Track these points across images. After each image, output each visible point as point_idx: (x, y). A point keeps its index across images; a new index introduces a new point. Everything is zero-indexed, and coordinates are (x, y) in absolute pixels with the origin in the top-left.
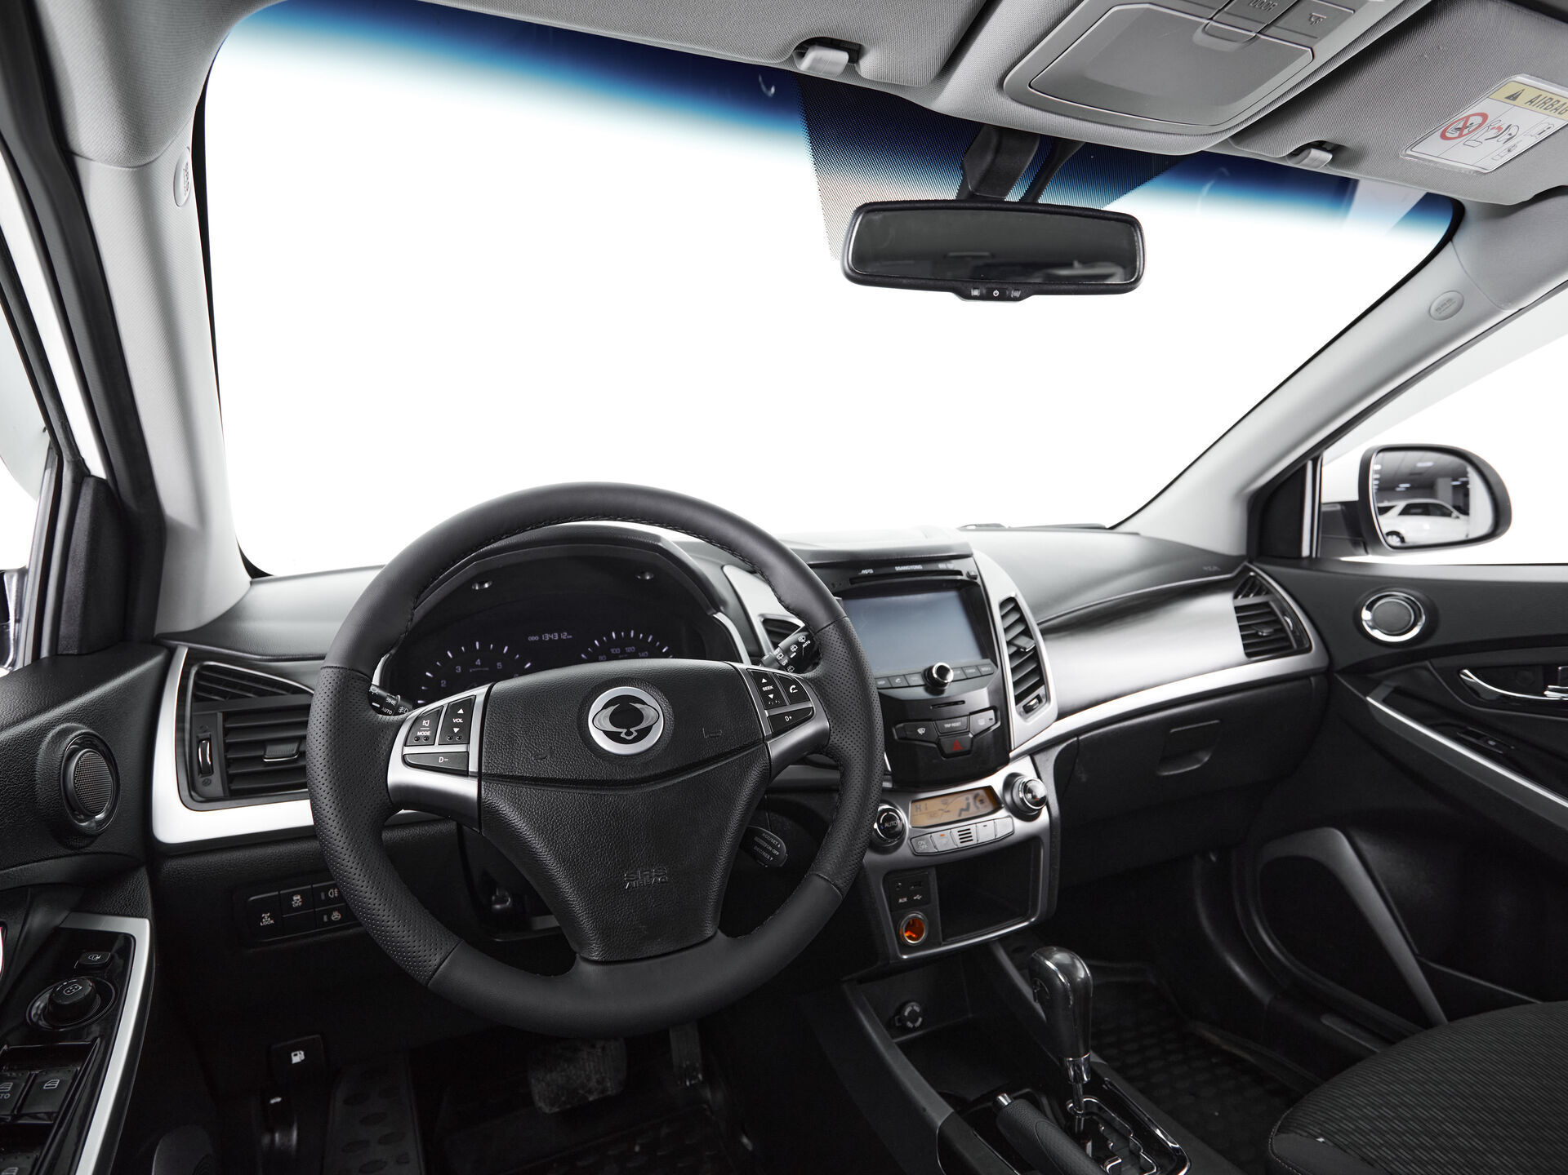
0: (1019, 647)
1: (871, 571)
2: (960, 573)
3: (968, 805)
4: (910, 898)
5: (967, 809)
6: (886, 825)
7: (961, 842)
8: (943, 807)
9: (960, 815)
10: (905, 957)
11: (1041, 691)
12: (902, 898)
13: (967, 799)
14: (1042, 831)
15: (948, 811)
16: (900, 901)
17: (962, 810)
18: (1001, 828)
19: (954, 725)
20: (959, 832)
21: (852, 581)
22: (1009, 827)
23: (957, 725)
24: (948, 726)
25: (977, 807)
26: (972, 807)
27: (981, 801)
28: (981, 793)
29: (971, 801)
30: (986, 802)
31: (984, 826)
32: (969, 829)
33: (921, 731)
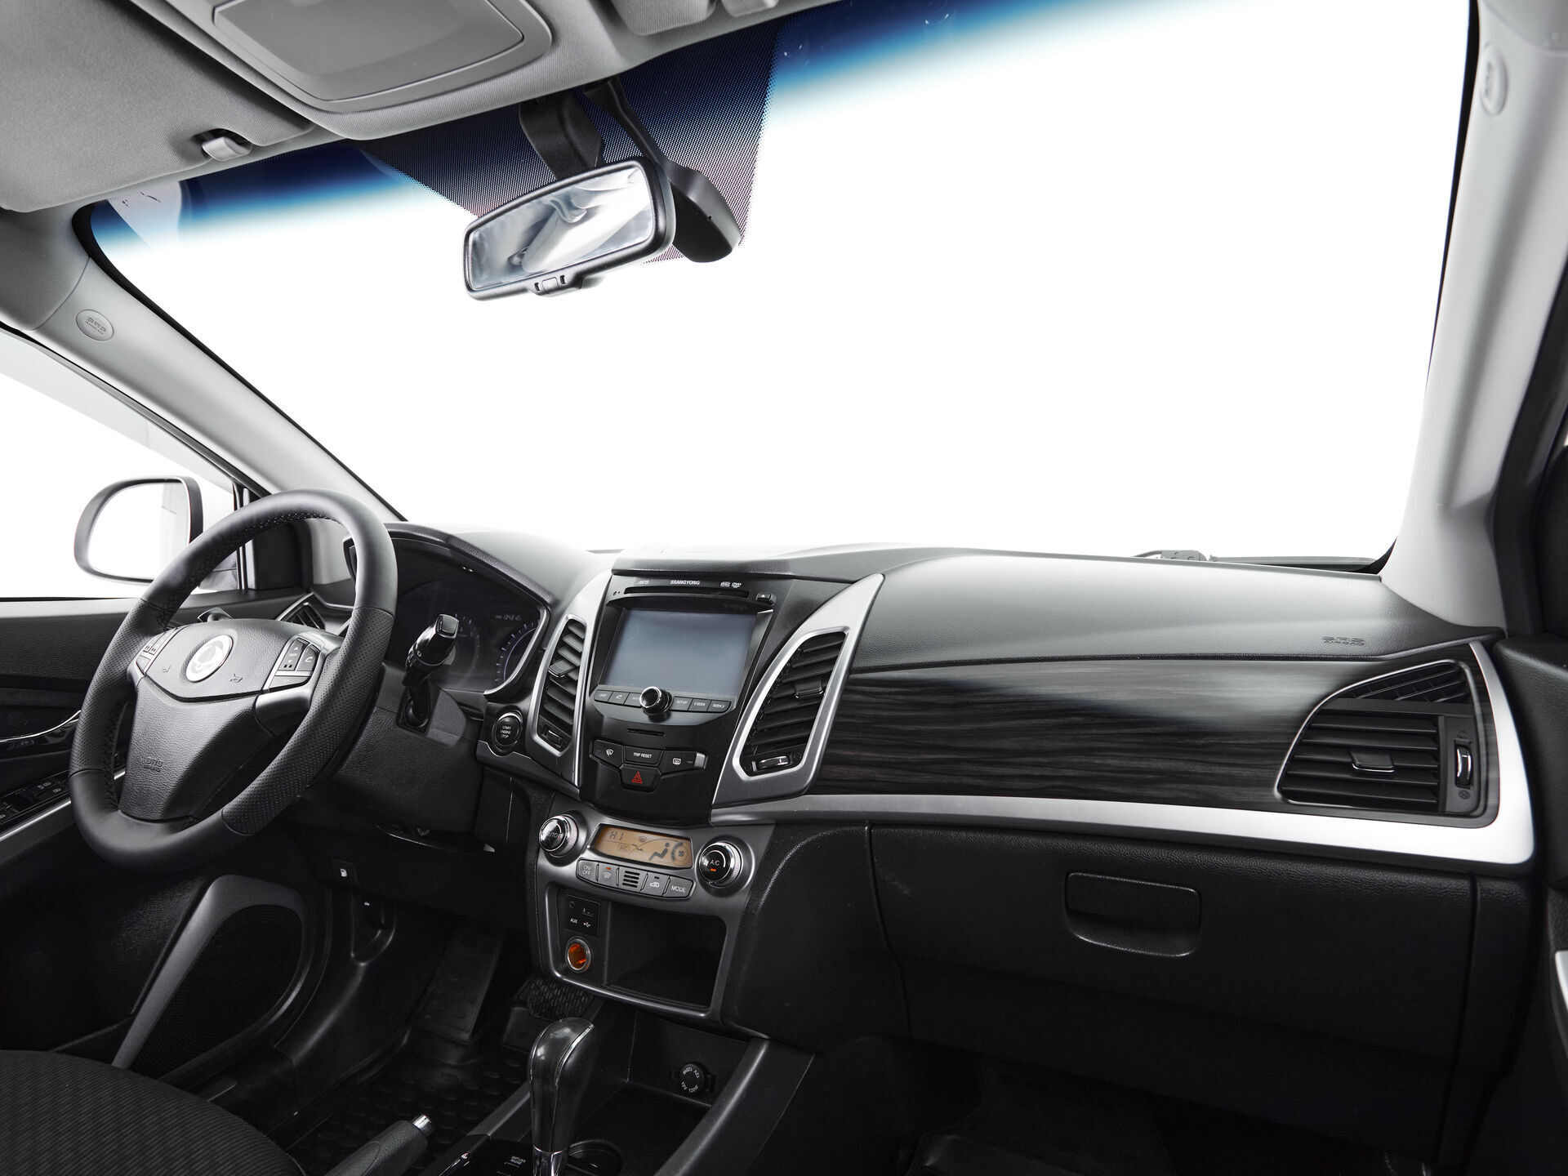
0: (797, 692)
1: (647, 582)
3: (665, 851)
4: (580, 922)
7: (624, 884)
8: (638, 843)
9: (650, 858)
12: (574, 918)
13: (667, 845)
14: (727, 912)
16: (572, 920)
17: (656, 854)
18: (674, 888)
19: (643, 755)
20: (626, 872)
21: (628, 590)
22: (683, 890)
23: (647, 756)
24: (638, 755)
25: (674, 858)
26: (668, 855)
27: (681, 853)
28: (685, 845)
29: (670, 849)
30: (685, 854)
31: (656, 877)
32: (638, 874)
33: (609, 752)
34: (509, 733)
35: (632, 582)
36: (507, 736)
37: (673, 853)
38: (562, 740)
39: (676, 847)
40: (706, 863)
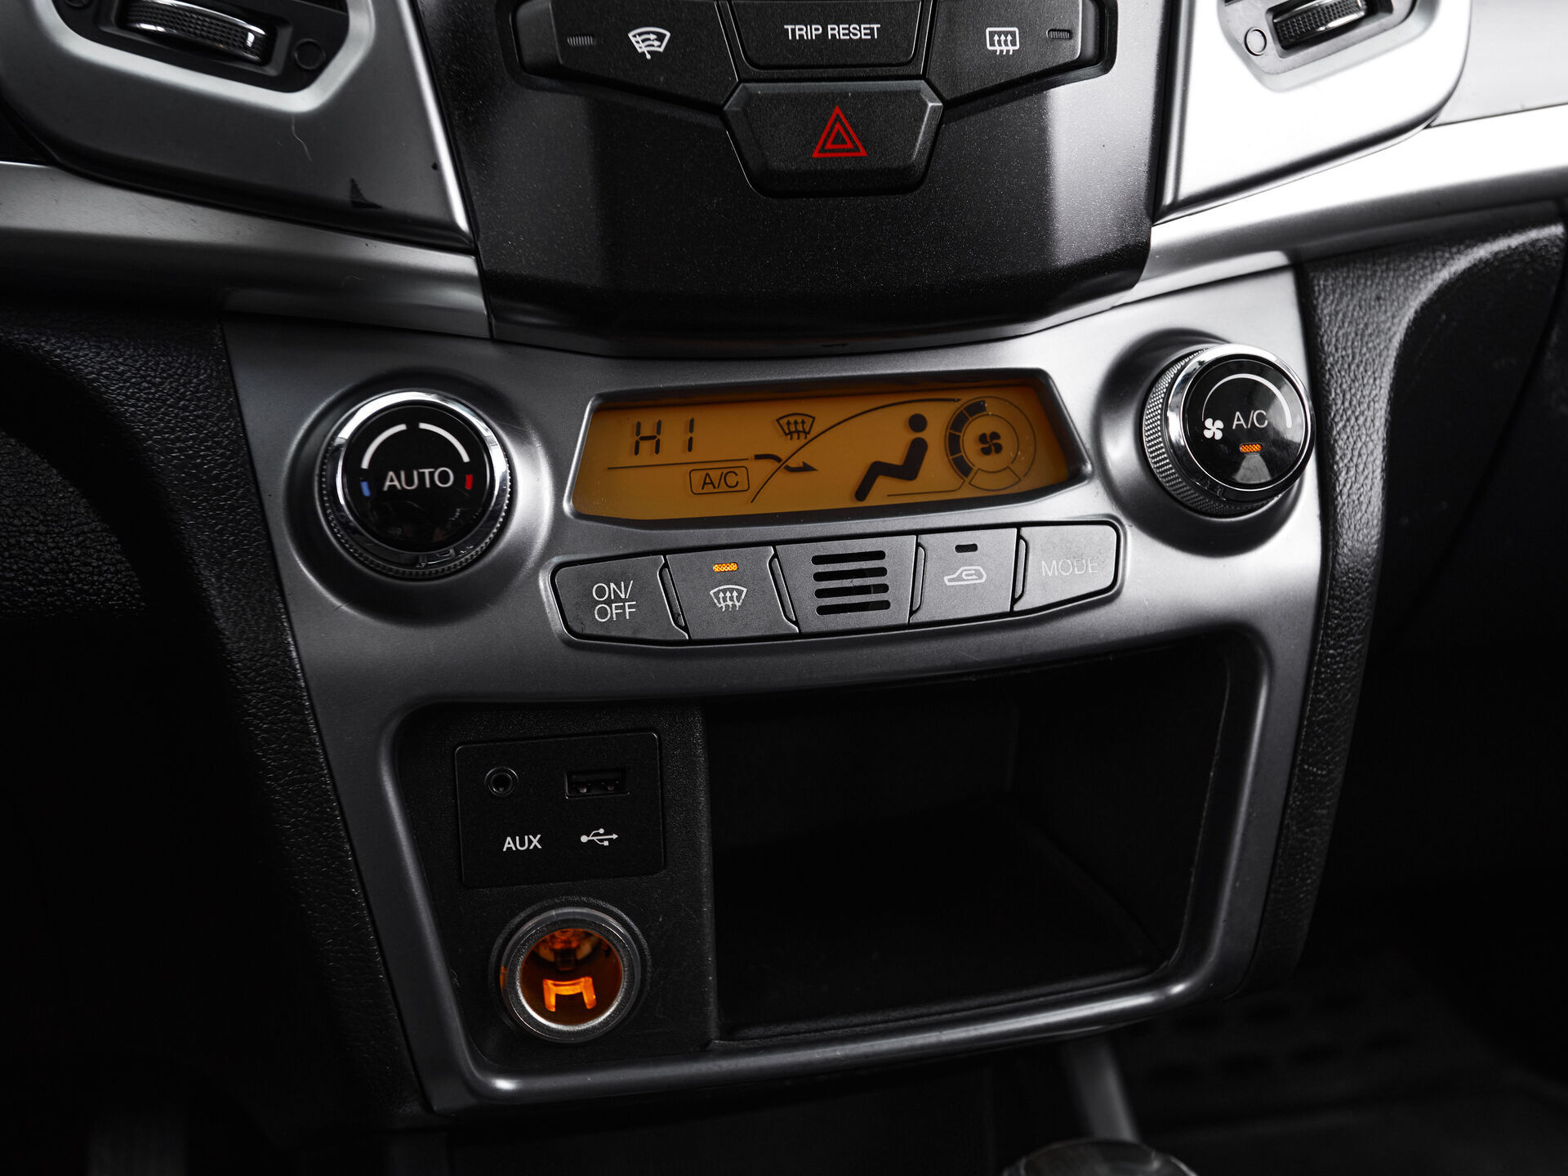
3: (918, 450)
4: (560, 839)
5: (909, 468)
6: (392, 480)
7: (823, 610)
8: (783, 447)
9: (861, 492)
10: (504, 1084)
12: (521, 832)
13: (917, 423)
14: (1283, 606)
15: (806, 468)
16: (509, 843)
17: (878, 469)
18: (1049, 569)
19: (837, 31)
20: (818, 560)
22: (1090, 566)
23: (861, 32)
24: (811, 32)
25: (963, 468)
26: (935, 466)
27: (990, 444)
28: (991, 406)
29: (934, 435)
30: (1006, 440)
31: (961, 549)
32: (880, 555)
33: (646, 41)
37: (953, 444)
38: (285, 35)
39: (958, 423)
40: (1213, 429)
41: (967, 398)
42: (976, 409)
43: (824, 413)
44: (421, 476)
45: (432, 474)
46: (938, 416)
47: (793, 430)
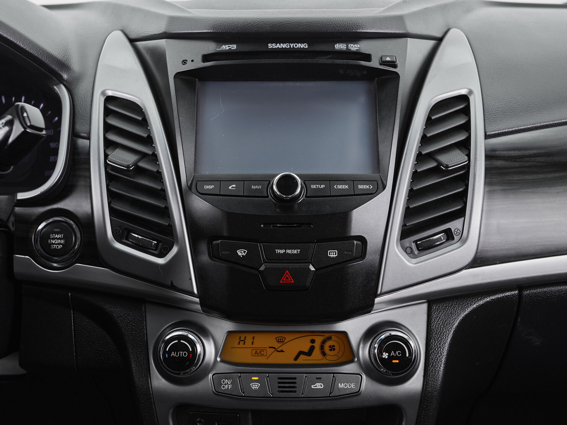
0: (440, 164)
1: (234, 47)
2: (368, 57)
3: (312, 349)
5: (309, 353)
6: (173, 354)
7: (279, 391)
8: (276, 345)
9: (296, 359)
11: (455, 225)
13: (313, 341)
14: (405, 399)
15: (282, 351)
17: (301, 353)
18: (341, 386)
19: (289, 251)
20: (279, 378)
21: (206, 58)
22: (353, 386)
23: (295, 252)
24: (282, 251)
25: (324, 354)
26: (317, 352)
27: (332, 348)
28: (333, 338)
29: (317, 345)
30: (337, 348)
31: (317, 378)
32: (295, 378)
33: (241, 253)
34: (62, 242)
35: (210, 47)
36: (60, 246)
37: (322, 348)
38: (160, 244)
39: (324, 342)
40: (385, 355)
41: (327, 335)
42: (329, 338)
43: (288, 337)
44: (180, 353)
45: (182, 353)
46: (319, 340)
47: (280, 341)
